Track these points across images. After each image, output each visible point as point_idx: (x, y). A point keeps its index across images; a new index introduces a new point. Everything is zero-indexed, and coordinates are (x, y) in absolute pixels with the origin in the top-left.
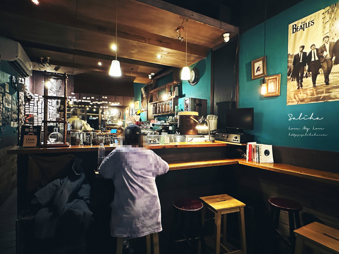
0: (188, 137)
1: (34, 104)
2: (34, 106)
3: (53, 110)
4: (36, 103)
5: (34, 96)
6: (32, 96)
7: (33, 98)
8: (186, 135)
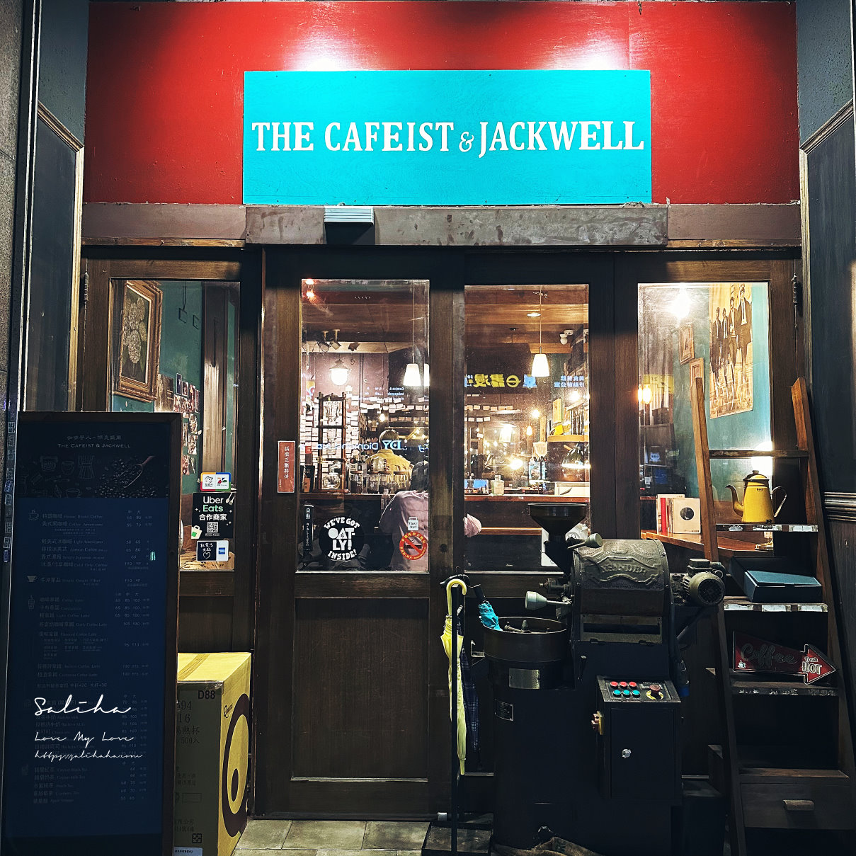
0: (560, 485)
1: (313, 421)
2: (313, 427)
3: (351, 433)
4: (317, 419)
5: (313, 404)
6: (310, 404)
7: (311, 409)
8: (555, 482)
